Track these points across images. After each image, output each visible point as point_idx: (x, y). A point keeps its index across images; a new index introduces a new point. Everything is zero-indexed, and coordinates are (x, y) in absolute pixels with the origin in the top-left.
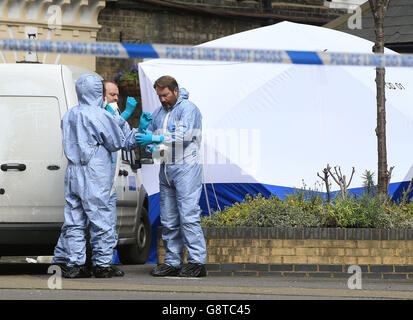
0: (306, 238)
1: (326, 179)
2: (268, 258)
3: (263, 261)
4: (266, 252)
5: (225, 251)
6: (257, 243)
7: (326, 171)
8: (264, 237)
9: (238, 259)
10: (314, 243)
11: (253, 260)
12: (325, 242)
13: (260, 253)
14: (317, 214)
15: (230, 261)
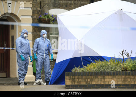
0: (117, 75)
1: (123, 55)
2: (104, 82)
3: (102, 83)
4: (103, 80)
5: (89, 80)
6: (100, 77)
7: (123, 52)
8: (102, 75)
9: (94, 83)
10: (120, 77)
11: (99, 83)
12: (123, 77)
13: (101, 80)
14: (120, 66)
15: (91, 83)
